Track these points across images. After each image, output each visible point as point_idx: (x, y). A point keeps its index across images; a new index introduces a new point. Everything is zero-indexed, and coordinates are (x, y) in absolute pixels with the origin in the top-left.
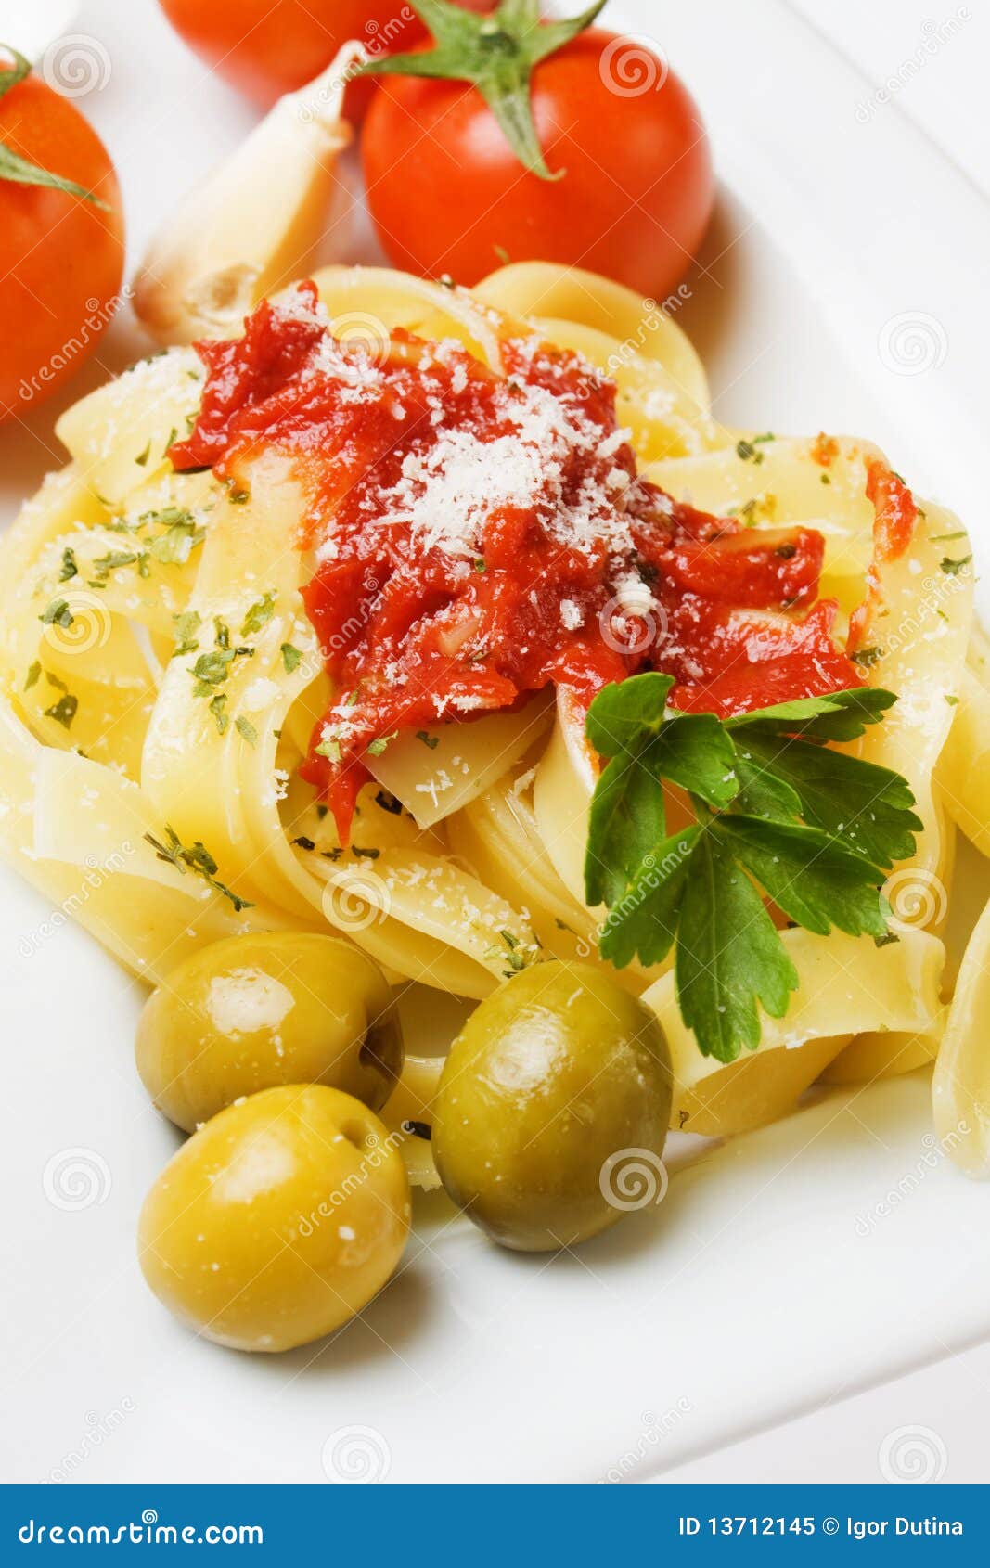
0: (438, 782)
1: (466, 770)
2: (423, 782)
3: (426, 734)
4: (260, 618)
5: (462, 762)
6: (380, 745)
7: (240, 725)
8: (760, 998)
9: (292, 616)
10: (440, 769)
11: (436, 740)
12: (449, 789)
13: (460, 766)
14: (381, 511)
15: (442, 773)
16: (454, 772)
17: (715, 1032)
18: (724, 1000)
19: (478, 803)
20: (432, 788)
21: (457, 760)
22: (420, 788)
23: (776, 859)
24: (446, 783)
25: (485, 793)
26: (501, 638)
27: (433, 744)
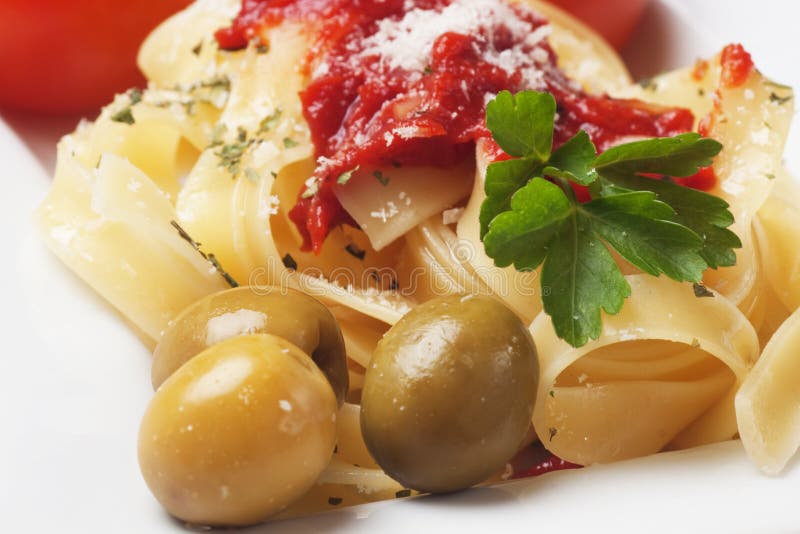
0: (387, 209)
1: (408, 202)
2: (377, 210)
3: (381, 174)
4: (271, 125)
5: (406, 197)
6: (346, 177)
7: (248, 173)
8: (604, 308)
9: (293, 121)
10: (390, 201)
11: (387, 180)
12: (396, 215)
13: (404, 200)
14: (361, 49)
15: (391, 204)
16: (400, 204)
17: (570, 330)
18: (578, 312)
19: (416, 231)
20: (382, 215)
21: (402, 195)
22: (374, 214)
23: (624, 233)
24: (393, 211)
25: (422, 224)
26: (437, 104)
27: (385, 183)
